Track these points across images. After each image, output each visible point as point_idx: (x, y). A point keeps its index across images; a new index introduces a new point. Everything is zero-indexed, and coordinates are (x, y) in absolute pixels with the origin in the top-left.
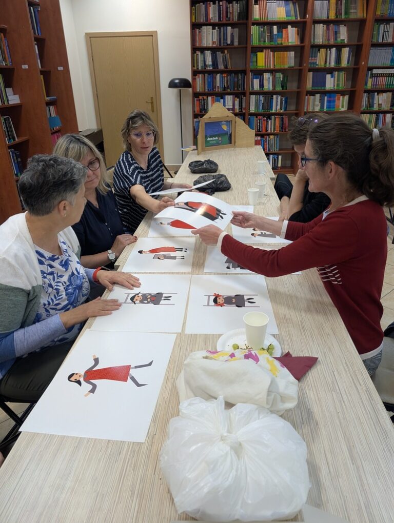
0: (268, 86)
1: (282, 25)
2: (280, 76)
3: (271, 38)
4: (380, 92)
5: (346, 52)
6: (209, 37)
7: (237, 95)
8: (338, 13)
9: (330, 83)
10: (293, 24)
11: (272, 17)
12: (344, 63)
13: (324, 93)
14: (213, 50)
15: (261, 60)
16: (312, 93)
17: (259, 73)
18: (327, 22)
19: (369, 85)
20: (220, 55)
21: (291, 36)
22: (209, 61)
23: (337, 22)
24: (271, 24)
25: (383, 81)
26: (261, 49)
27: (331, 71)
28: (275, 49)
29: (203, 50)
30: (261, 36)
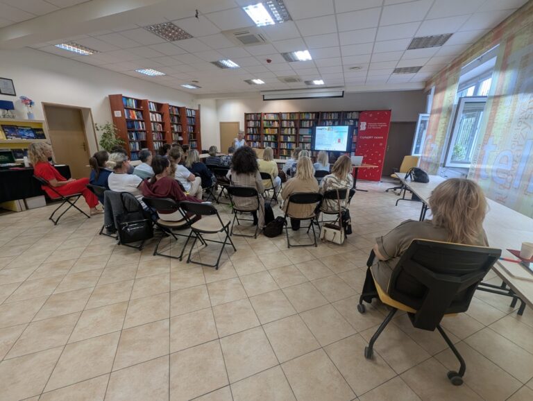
0: (269, 139)
1: (273, 121)
2: (273, 136)
3: (270, 125)
4: (307, 143)
5: (294, 129)
6: (251, 124)
7: (260, 142)
8: (290, 117)
9: (289, 139)
10: (277, 121)
11: (269, 119)
12: (293, 133)
13: (288, 142)
14: (253, 128)
15: (267, 131)
16: (284, 142)
17: (266, 135)
18: (287, 120)
19: (303, 140)
20: (255, 130)
21: (276, 124)
22: (251, 131)
23: (290, 120)
24: (269, 121)
25: (307, 140)
26: (267, 128)
27: (289, 135)
28: (271, 128)
29: (250, 128)
30: (267, 124)
